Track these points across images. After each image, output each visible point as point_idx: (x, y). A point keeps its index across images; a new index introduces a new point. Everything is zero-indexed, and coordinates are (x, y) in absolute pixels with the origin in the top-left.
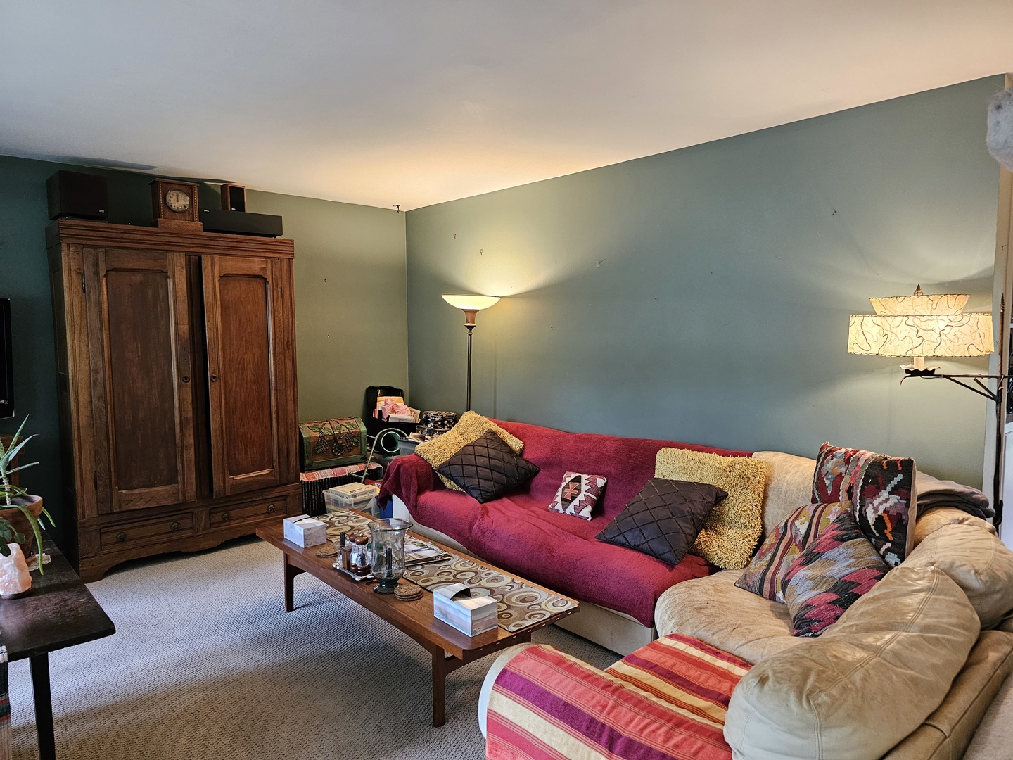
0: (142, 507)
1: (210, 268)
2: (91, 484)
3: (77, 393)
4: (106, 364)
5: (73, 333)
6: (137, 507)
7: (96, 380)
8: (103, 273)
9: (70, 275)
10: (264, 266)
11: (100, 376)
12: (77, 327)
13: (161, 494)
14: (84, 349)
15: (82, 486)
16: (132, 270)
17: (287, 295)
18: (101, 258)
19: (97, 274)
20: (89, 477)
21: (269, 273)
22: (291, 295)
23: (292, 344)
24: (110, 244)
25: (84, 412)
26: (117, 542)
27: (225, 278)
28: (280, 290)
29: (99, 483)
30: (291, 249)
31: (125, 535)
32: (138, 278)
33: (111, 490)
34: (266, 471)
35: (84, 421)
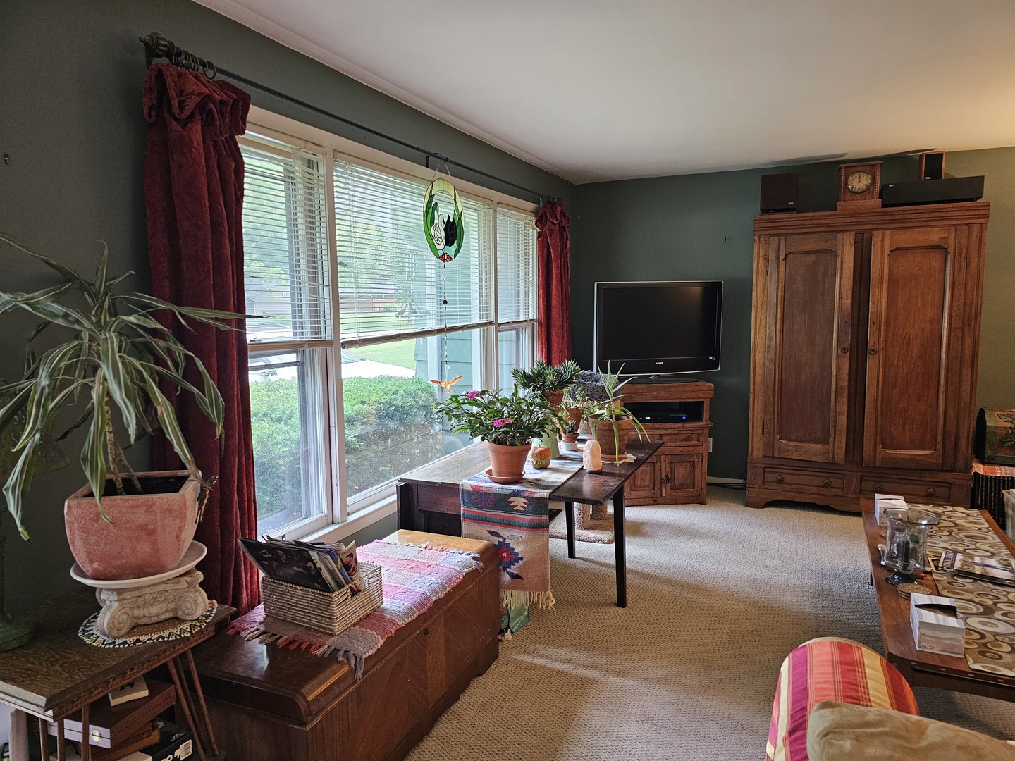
0: (796, 458)
1: (880, 243)
2: (760, 431)
3: (755, 356)
4: (778, 334)
5: (756, 307)
6: (792, 457)
7: (769, 346)
8: (782, 257)
9: (758, 260)
10: (946, 235)
11: (773, 343)
12: (760, 303)
13: (814, 451)
14: (763, 321)
15: (753, 430)
16: (807, 252)
17: (973, 264)
18: (782, 244)
19: (778, 258)
20: (758, 423)
21: (951, 242)
22: (978, 265)
23: (976, 319)
24: (791, 231)
25: (759, 371)
26: (776, 482)
27: (896, 252)
28: (963, 260)
29: (765, 430)
30: (985, 212)
31: (783, 478)
32: (811, 258)
33: (773, 437)
34: (927, 452)
35: (758, 378)
